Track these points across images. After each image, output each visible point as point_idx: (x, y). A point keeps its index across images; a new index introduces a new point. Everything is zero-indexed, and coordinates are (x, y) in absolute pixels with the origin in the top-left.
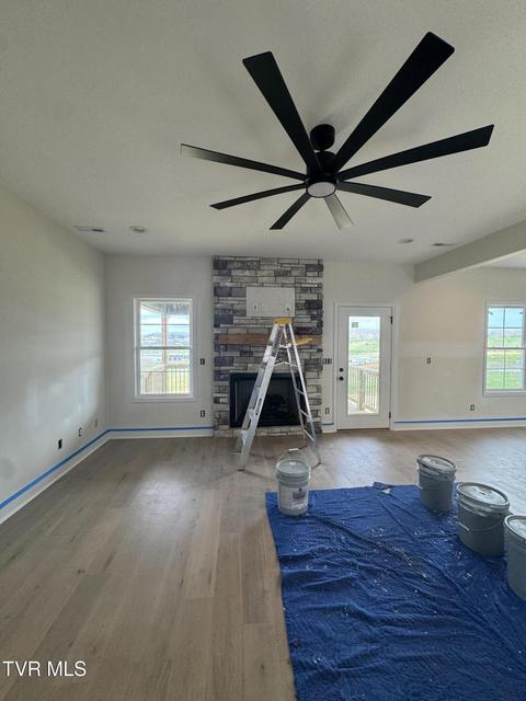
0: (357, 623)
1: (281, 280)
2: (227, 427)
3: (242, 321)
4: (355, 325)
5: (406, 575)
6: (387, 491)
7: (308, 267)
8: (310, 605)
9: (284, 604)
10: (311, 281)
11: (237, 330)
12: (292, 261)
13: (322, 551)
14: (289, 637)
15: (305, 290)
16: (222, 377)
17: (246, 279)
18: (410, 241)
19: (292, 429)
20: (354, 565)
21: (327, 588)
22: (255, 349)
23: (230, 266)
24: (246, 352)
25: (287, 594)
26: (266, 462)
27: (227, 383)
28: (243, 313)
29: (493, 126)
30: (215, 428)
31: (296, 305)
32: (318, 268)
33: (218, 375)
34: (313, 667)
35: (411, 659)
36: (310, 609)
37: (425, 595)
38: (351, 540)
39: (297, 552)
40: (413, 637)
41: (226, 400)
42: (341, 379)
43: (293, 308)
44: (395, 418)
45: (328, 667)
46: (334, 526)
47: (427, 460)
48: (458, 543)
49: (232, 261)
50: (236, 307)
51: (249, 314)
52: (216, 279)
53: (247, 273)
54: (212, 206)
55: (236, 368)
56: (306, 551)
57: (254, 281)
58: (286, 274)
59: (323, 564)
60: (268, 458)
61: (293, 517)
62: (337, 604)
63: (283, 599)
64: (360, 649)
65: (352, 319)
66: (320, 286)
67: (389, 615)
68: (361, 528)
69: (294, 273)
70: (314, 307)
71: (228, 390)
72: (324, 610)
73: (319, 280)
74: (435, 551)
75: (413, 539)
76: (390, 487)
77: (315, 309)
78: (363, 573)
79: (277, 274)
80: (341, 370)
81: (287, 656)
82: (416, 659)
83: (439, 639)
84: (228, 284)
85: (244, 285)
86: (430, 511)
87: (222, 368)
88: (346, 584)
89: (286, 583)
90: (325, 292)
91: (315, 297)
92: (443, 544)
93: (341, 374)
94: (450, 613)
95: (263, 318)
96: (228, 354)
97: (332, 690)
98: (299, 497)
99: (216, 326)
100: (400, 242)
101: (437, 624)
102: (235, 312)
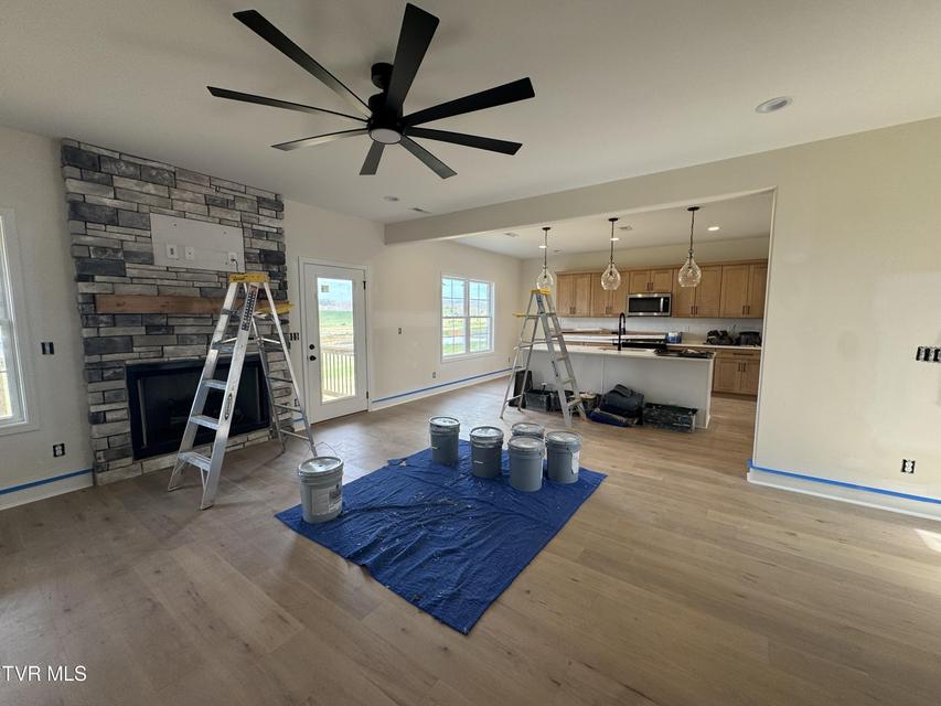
0: (449, 557)
1: (215, 211)
2: (129, 460)
3: (147, 274)
4: (325, 289)
5: (458, 512)
6: (404, 464)
7: (261, 201)
8: (408, 570)
9: (384, 585)
10: (267, 222)
11: (137, 289)
12: (236, 187)
13: (385, 531)
14: (408, 599)
15: (258, 234)
16: (108, 374)
17: (149, 200)
18: (396, 199)
19: (252, 436)
20: (420, 526)
21: (411, 552)
22: (180, 321)
23: (107, 167)
24: (159, 327)
25: (380, 577)
26: (240, 486)
27: (123, 384)
28: (148, 259)
29: (521, 145)
30: (95, 469)
31: (247, 255)
32: (277, 206)
33: (94, 372)
34: (441, 600)
35: (491, 553)
36: (409, 573)
37: (477, 517)
38: (403, 511)
39: (360, 546)
40: (484, 543)
41: (124, 414)
42: (313, 358)
43: (241, 260)
44: (373, 397)
45: (449, 592)
46: (379, 509)
47: (437, 422)
48: (476, 478)
49: (113, 160)
50: (131, 247)
51: (161, 261)
52: (74, 186)
53: (150, 188)
54: (209, 88)
55: (140, 355)
56: (372, 537)
57: (167, 205)
58: (226, 205)
59: (394, 539)
60: (238, 482)
61: (332, 521)
62: (426, 557)
63: (380, 581)
64: (461, 570)
65: (321, 281)
66: (280, 233)
67: (464, 541)
68: (403, 499)
69: (239, 205)
70: (273, 261)
71: (125, 396)
72: (420, 566)
73: (277, 224)
74: (466, 490)
75: (447, 488)
76: (404, 459)
77: (274, 264)
78: (430, 527)
79: (210, 202)
80: (312, 347)
81: (416, 610)
82: (494, 551)
83: (498, 535)
84: (109, 202)
85: (145, 209)
86: (445, 465)
87: (107, 358)
88: (423, 540)
89: (372, 572)
90: (288, 240)
91: (274, 247)
92: (466, 483)
93: (313, 353)
94: (494, 519)
95: (188, 271)
96: (119, 331)
97: (461, 602)
98: (334, 496)
99: (81, 278)
100: (385, 198)
101: (493, 527)
102: (128, 254)
